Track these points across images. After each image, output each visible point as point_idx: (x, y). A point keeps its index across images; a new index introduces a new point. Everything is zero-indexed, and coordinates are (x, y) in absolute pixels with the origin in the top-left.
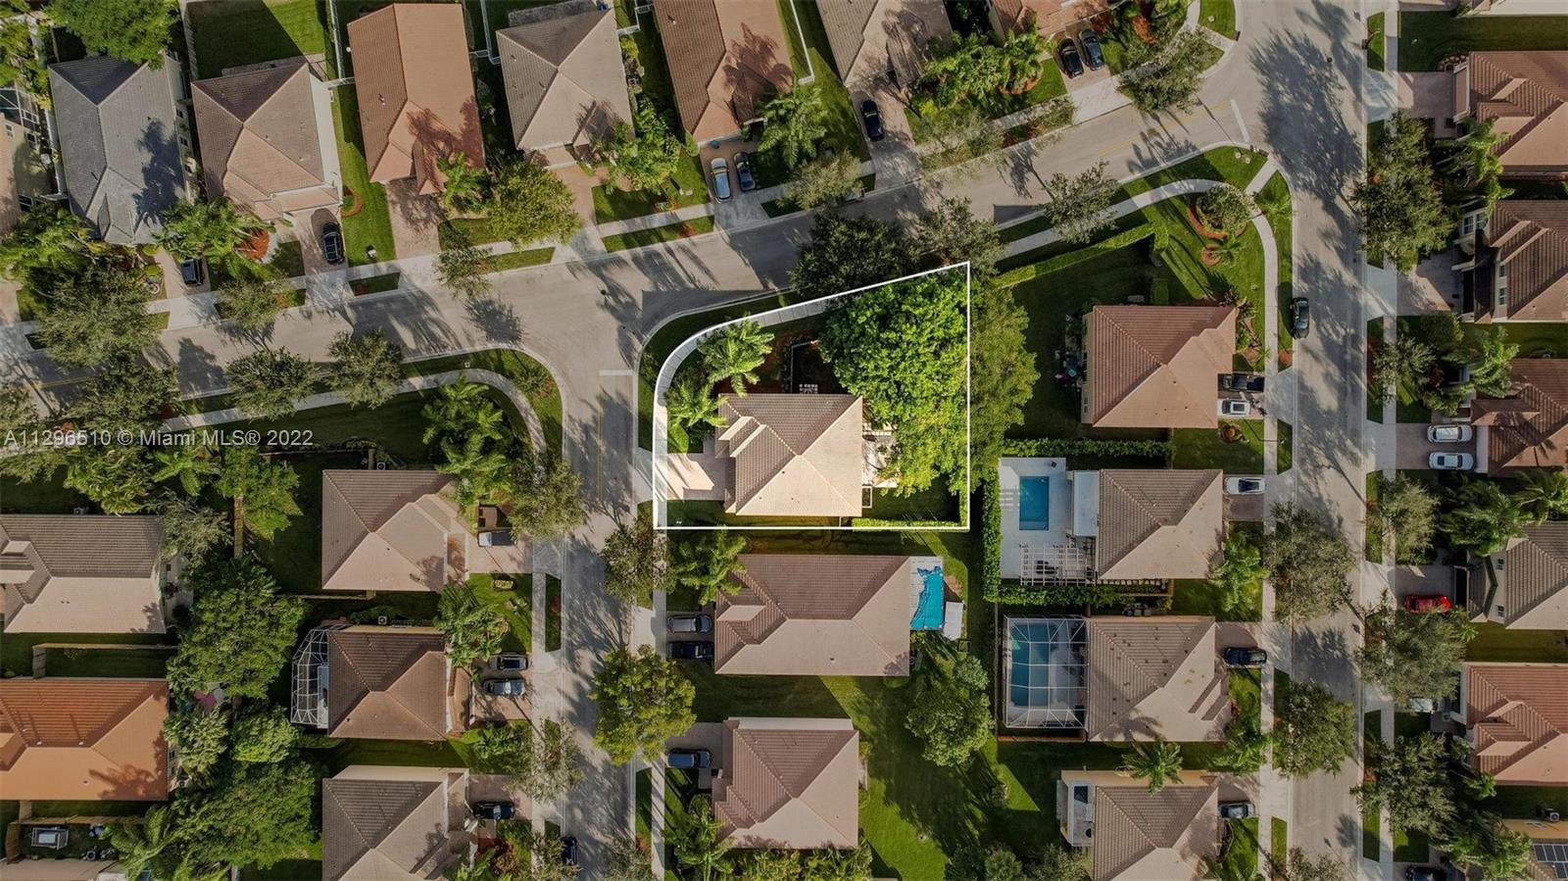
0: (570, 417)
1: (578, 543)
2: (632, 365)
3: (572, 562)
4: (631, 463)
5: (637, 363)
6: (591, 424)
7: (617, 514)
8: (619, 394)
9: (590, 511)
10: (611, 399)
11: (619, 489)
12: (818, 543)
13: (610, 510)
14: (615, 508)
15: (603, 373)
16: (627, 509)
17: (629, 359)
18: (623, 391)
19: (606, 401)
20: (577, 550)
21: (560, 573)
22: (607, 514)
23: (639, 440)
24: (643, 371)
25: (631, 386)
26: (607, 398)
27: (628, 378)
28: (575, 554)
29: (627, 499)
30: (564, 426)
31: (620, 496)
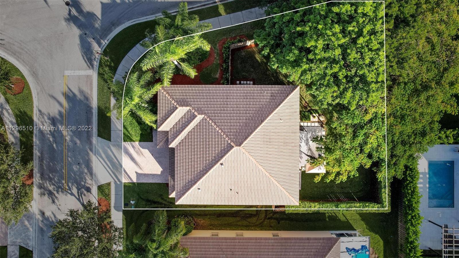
0: (40, 111)
1: (47, 219)
2: (92, 66)
3: (43, 235)
4: (91, 150)
5: (96, 64)
6: (58, 117)
7: (80, 194)
8: (81, 92)
9: (58, 192)
10: (74, 95)
11: (82, 173)
12: (254, 220)
13: (75, 191)
14: (79, 189)
15: (67, 73)
16: (89, 190)
17: (89, 60)
18: (85, 89)
19: (70, 97)
20: (46, 225)
21: (32, 244)
22: (72, 194)
23: (99, 131)
24: (101, 71)
25: (91, 84)
26: (71, 95)
27: (89, 77)
28: (45, 229)
29: (89, 181)
30: (35, 119)
31: (83, 179)
